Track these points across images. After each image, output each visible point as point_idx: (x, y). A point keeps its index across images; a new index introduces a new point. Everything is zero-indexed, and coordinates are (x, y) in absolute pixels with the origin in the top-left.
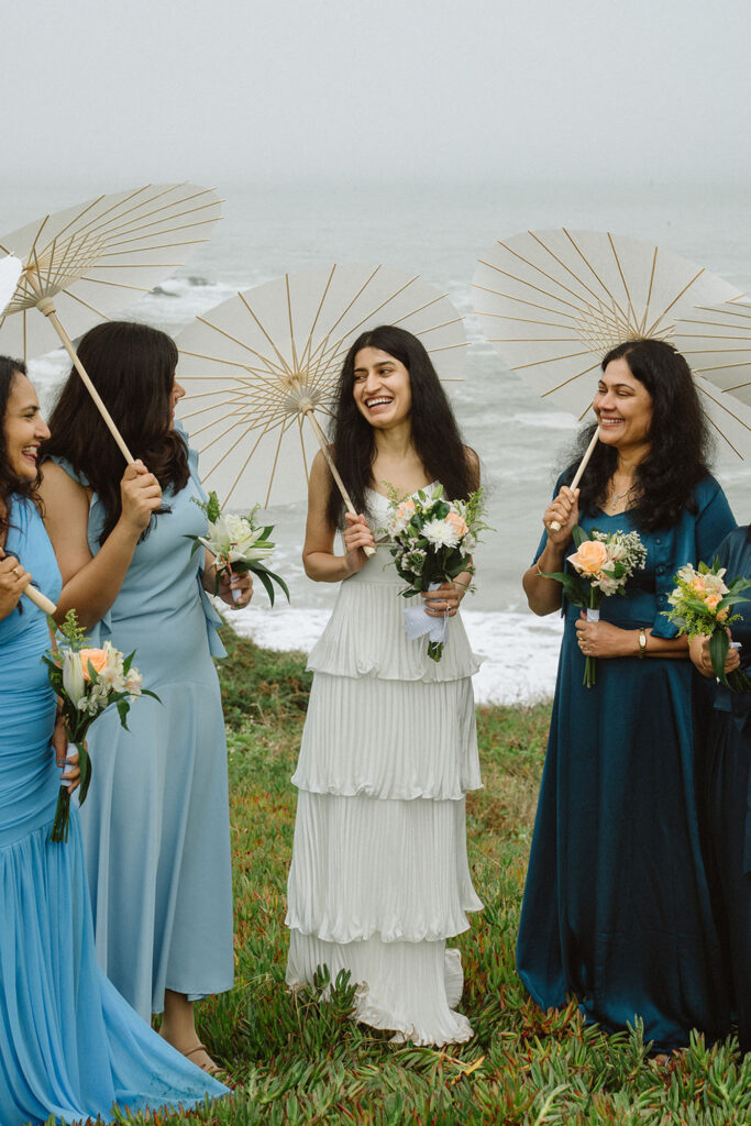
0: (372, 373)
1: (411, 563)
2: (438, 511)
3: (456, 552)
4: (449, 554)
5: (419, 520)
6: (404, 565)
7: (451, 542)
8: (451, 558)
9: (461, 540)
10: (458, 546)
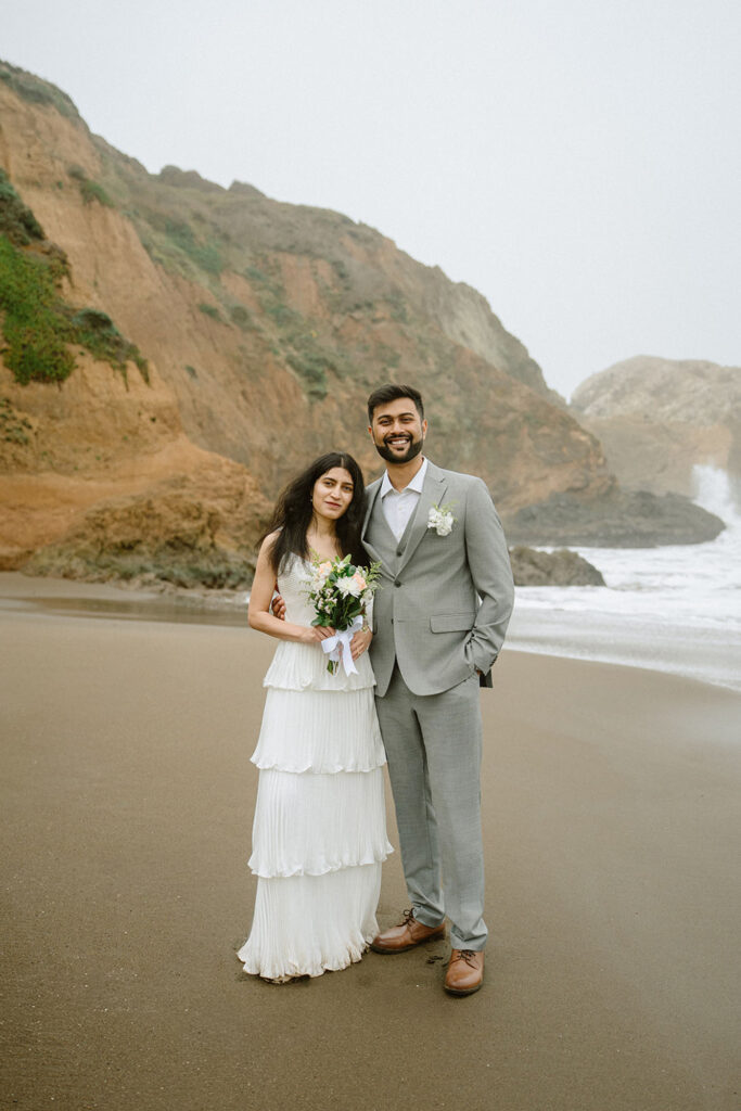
0: (338, 486)
1: (325, 605)
2: (346, 572)
3: (357, 600)
4: (352, 601)
5: (336, 575)
6: (320, 606)
7: (355, 594)
8: (351, 606)
9: (362, 592)
10: (360, 597)
